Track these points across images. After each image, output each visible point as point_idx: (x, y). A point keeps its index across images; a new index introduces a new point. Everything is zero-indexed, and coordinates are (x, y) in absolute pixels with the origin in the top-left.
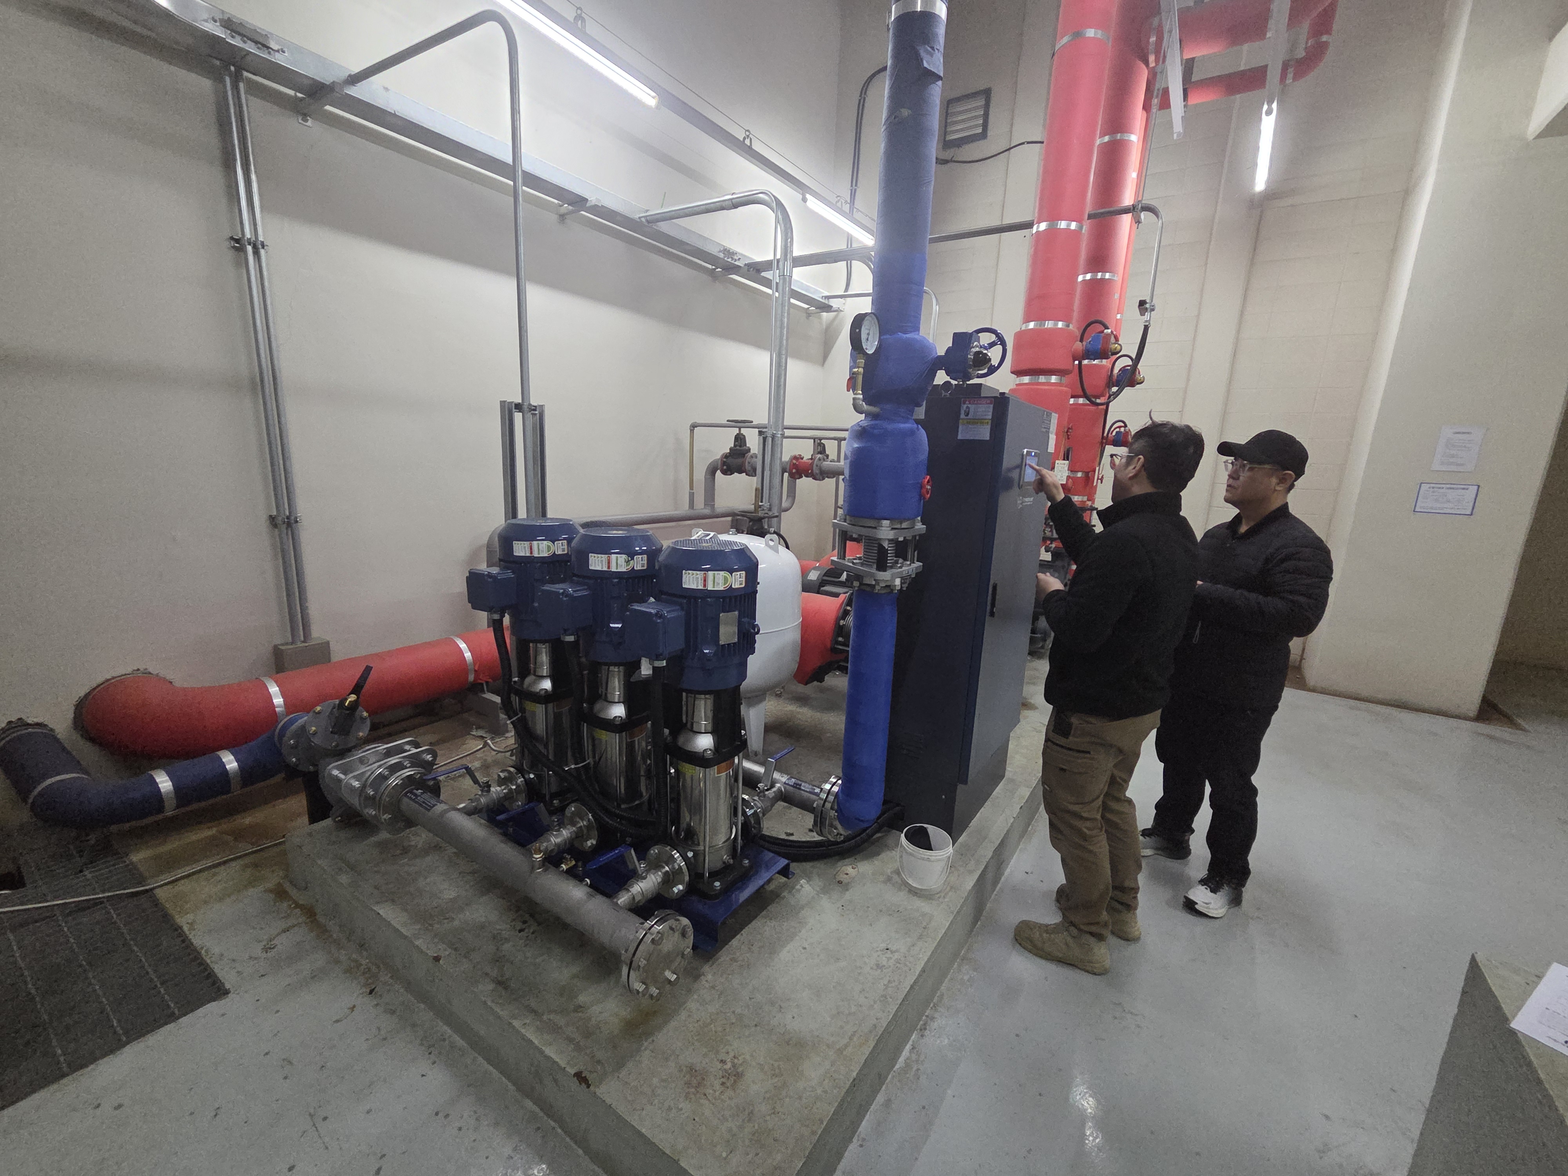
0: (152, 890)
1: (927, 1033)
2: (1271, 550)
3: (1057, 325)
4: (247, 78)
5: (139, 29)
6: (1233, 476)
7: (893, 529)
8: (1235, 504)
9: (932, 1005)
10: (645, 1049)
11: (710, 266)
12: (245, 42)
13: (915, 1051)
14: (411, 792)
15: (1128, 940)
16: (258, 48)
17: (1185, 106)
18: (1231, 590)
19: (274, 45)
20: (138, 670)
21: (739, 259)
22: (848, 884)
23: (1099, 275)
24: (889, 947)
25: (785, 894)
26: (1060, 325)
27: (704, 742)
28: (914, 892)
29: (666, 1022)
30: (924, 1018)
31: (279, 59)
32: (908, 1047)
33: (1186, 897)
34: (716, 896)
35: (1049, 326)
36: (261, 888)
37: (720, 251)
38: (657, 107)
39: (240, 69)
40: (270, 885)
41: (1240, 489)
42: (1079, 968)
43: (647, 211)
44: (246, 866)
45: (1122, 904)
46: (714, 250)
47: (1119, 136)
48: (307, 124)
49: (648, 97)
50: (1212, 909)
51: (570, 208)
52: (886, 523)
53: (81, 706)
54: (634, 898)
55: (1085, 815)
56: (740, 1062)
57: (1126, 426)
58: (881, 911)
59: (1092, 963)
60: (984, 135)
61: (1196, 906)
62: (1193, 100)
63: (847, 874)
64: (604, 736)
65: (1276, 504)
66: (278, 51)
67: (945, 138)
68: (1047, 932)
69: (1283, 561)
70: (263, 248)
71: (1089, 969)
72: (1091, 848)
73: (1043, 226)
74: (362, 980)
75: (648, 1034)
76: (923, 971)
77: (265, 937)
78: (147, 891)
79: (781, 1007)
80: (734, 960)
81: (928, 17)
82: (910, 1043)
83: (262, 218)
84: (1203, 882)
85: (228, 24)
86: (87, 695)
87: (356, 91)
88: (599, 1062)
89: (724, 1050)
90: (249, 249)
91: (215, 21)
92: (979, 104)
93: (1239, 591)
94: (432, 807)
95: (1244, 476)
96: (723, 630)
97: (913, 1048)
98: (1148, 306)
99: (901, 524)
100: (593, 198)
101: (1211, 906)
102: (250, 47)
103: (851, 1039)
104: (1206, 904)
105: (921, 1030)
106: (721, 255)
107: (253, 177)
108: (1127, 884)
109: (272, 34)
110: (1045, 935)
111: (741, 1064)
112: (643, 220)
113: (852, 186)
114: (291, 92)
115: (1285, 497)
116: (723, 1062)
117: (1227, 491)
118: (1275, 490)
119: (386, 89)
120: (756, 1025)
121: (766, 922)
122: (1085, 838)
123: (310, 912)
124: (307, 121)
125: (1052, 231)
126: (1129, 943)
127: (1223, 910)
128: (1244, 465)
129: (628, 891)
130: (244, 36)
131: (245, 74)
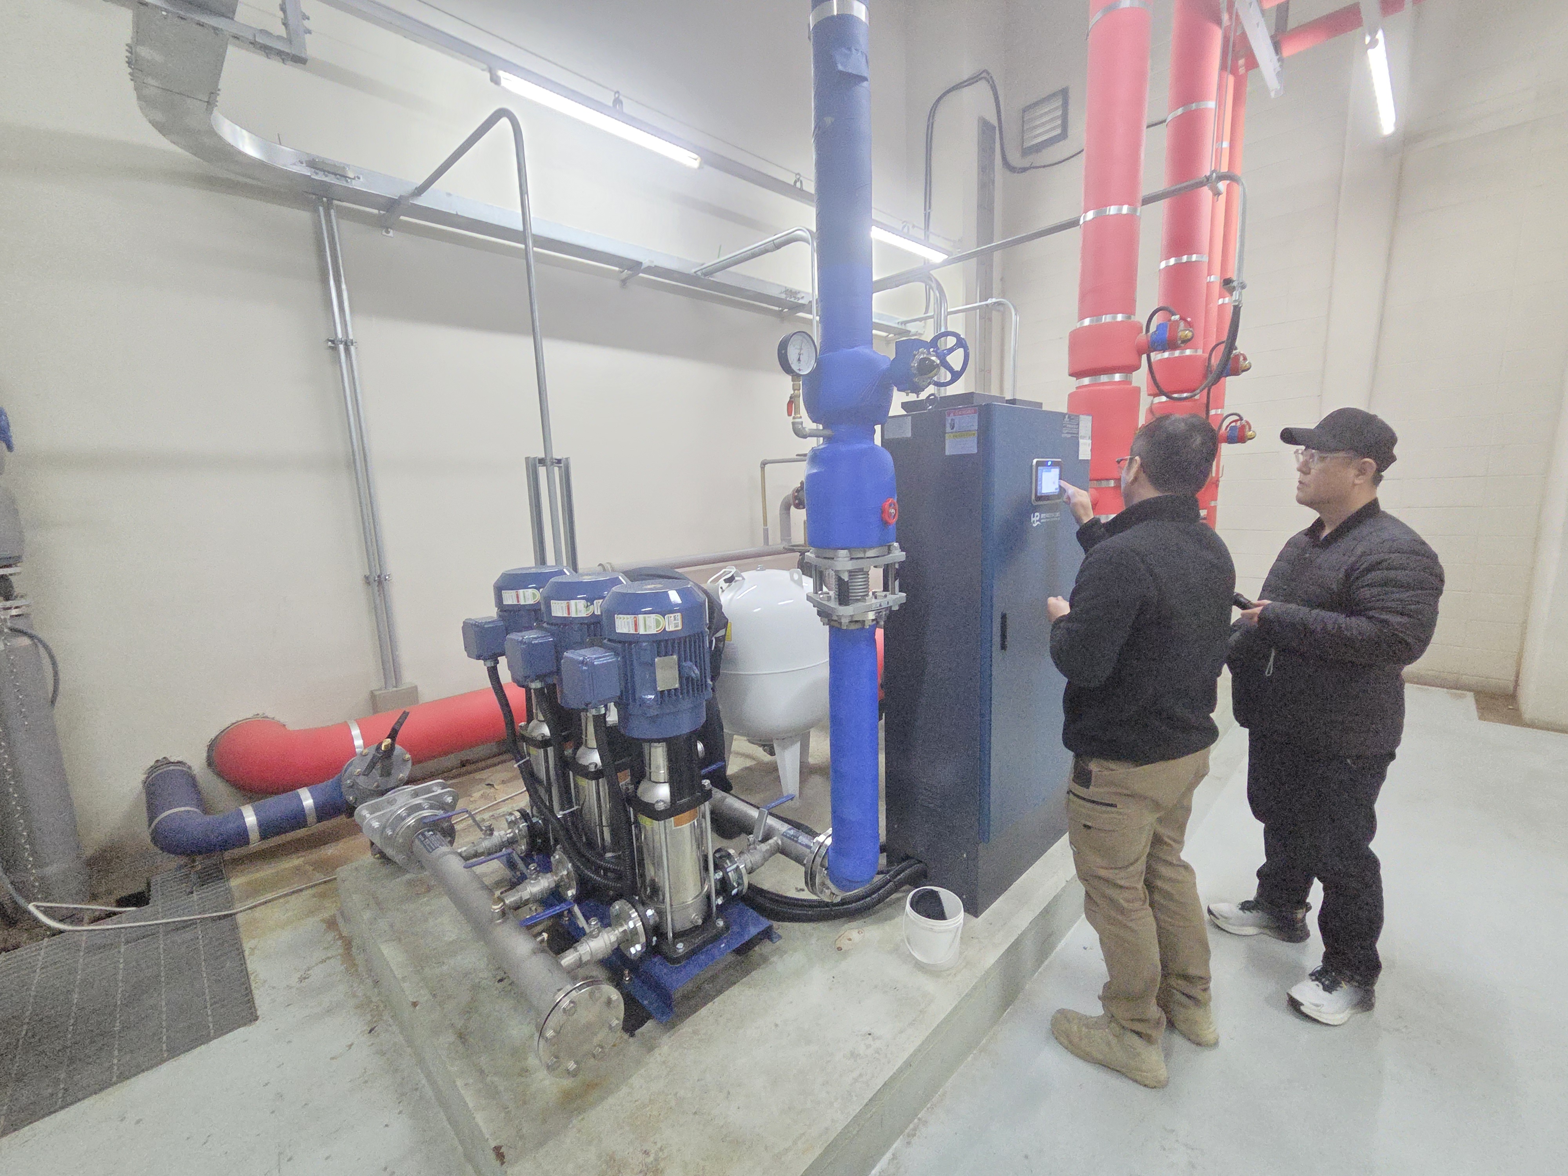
0: (235, 914)
1: (915, 1140)
2: (1353, 559)
3: (1116, 318)
4: (337, 206)
5: (248, 181)
6: (1304, 469)
7: (852, 559)
8: (1311, 504)
9: (929, 1105)
10: (573, 1127)
11: (777, 308)
12: (326, 176)
13: (895, 1161)
14: (422, 834)
15: (1199, 1044)
16: (338, 179)
17: (1279, 60)
18: (1306, 610)
19: (351, 175)
20: (258, 714)
21: (803, 297)
22: (846, 952)
23: (1185, 258)
24: (872, 1031)
25: (775, 959)
26: (1120, 317)
27: (663, 792)
28: (920, 967)
29: (603, 1099)
30: (916, 1121)
31: (356, 185)
32: (888, 1155)
33: (1288, 994)
34: (677, 960)
35: (1108, 320)
36: (317, 919)
37: (781, 293)
38: (700, 167)
39: (330, 200)
40: (326, 915)
41: (1312, 486)
42: (1126, 1076)
43: (702, 265)
44: (314, 896)
45: (1189, 997)
46: (774, 292)
47: (1194, 106)
48: (389, 235)
49: (689, 160)
50: (1324, 1013)
51: (629, 272)
52: (843, 553)
53: (212, 747)
54: (580, 958)
55: (1122, 883)
56: (666, 1154)
57: (1241, 419)
58: (876, 987)
59: (1142, 1071)
60: (1064, 135)
61: (1302, 1008)
62: (1288, 51)
63: (850, 940)
64: (584, 782)
65: (1359, 501)
66: (354, 179)
67: (1022, 146)
68: (1087, 1026)
69: (1369, 570)
70: (352, 345)
71: (1138, 1078)
72: (1130, 924)
73: (1090, 215)
74: (369, 1017)
75: (580, 1110)
76: (908, 1064)
77: (304, 967)
78: (231, 915)
79: (729, 1093)
80: (695, 1032)
81: (845, 21)
82: (891, 1151)
83: (352, 320)
84: (1317, 976)
85: (313, 164)
86: (216, 737)
87: (423, 201)
88: (522, 1137)
89: (652, 1139)
90: (341, 347)
91: (302, 163)
92: (1057, 105)
93: (1315, 612)
94: (433, 850)
95: (1316, 467)
96: (660, 675)
97: (894, 1157)
98: (1235, 284)
99: (865, 552)
100: (646, 261)
101: (1323, 1009)
102: (330, 179)
103: (795, 1143)
104: (1317, 1006)
105: (909, 1136)
106: (783, 296)
107: (344, 287)
108: (1192, 971)
109: (348, 166)
110: (1084, 1029)
111: (664, 1159)
112: (699, 273)
113: (925, 209)
114: (376, 211)
115: (1375, 492)
116: (646, 1153)
117: (1298, 489)
118: (1354, 485)
119: (449, 195)
120: (695, 1113)
121: (743, 991)
122: (1122, 911)
123: (348, 944)
124: (388, 232)
125: (1100, 221)
126: (1199, 1049)
127: (1342, 1016)
128: (1312, 456)
129: (576, 950)
130: (326, 172)
131: (335, 202)
